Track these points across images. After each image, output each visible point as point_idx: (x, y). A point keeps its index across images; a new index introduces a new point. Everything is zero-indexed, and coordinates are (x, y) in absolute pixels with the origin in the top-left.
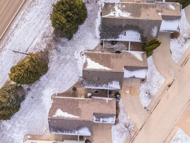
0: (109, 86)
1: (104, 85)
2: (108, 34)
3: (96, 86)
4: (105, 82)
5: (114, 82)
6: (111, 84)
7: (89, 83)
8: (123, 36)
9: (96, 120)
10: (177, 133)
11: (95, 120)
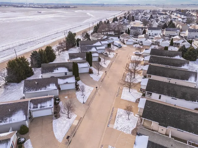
0: (47, 88)
1: (43, 89)
2: (46, 71)
3: (36, 90)
4: (43, 86)
5: (51, 84)
6: (49, 87)
7: (29, 89)
8: (56, 70)
9: (34, 108)
10: (118, 112)
11: (32, 108)
